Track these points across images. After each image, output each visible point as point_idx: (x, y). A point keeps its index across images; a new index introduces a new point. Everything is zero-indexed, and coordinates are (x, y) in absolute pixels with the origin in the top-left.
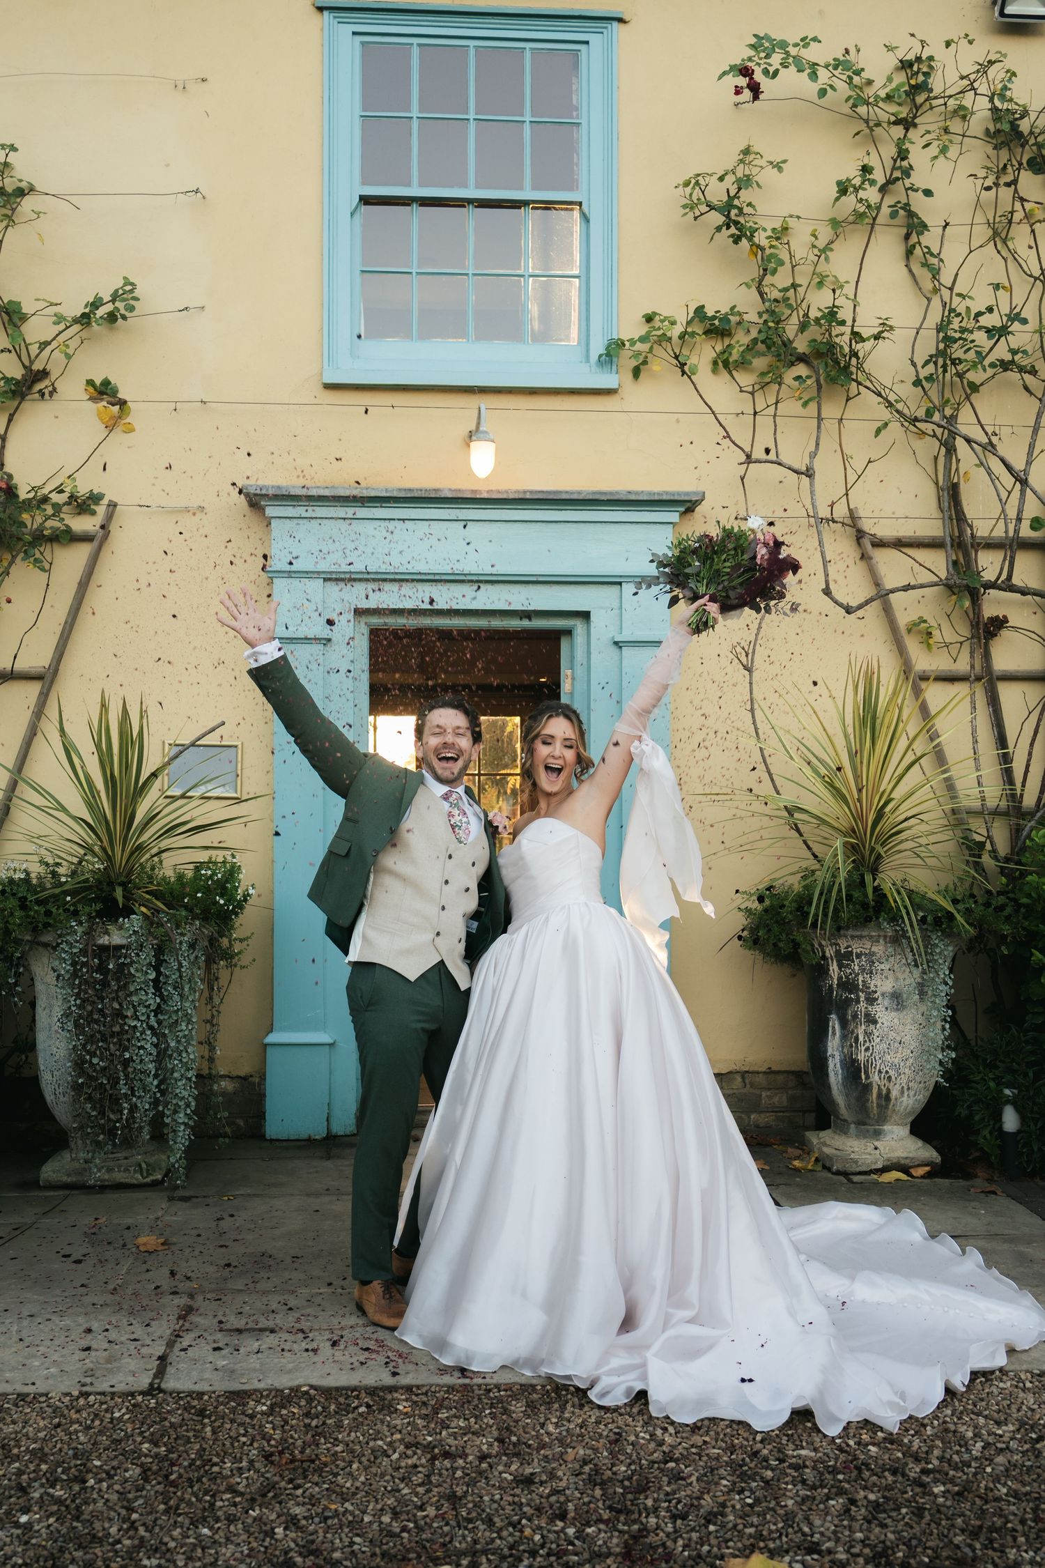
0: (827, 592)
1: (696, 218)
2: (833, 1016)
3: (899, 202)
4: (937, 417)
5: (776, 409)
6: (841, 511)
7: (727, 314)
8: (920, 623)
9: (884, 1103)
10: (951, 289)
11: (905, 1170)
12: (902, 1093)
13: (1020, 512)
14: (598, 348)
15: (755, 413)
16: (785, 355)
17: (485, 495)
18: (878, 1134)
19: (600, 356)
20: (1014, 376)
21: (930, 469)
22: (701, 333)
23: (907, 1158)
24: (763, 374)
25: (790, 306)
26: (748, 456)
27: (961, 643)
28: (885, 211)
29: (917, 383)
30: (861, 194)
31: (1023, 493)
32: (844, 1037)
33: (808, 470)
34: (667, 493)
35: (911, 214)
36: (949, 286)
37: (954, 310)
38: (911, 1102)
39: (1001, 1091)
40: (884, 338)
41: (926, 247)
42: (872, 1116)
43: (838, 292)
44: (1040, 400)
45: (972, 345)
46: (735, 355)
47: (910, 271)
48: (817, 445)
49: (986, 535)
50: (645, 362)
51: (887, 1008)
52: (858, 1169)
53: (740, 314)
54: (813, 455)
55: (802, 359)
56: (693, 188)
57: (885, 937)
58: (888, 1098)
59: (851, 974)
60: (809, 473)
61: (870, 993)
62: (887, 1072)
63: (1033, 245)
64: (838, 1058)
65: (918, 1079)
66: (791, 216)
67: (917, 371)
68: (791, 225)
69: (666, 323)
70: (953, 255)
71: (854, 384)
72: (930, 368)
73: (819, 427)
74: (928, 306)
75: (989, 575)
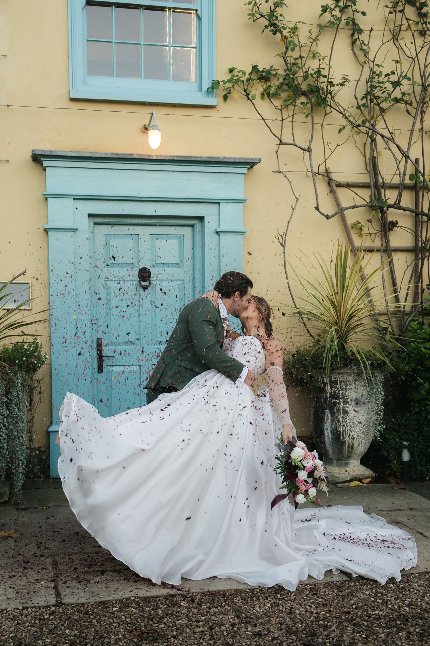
0: (317, 208)
1: (254, 21)
2: (327, 410)
3: (349, 18)
4: (367, 124)
5: (293, 118)
6: (322, 169)
7: (269, 70)
8: (357, 224)
9: (350, 450)
10: (373, 62)
11: (360, 480)
12: (359, 445)
13: (405, 171)
14: (206, 84)
15: (283, 120)
16: (297, 92)
17: (154, 158)
18: (346, 464)
19: (208, 89)
20: (402, 106)
21: (362, 150)
22: (256, 78)
23: (360, 475)
24: (285, 101)
25: (298, 67)
26: (281, 141)
27: (376, 234)
28: (343, 22)
29: (358, 107)
30: (334, 13)
31: (406, 162)
32: (332, 420)
33: (308, 149)
34: (243, 158)
35: (354, 24)
36: (372, 60)
37: (375, 72)
38: (362, 449)
39: (402, 443)
40: (344, 85)
41: (362, 40)
42: (344, 456)
43: (322, 61)
44: (414, 118)
45: (385, 90)
46: (273, 90)
47: (354, 52)
48: (312, 136)
49: (389, 182)
50: (230, 93)
51: (353, 406)
52: (339, 481)
53: (275, 70)
54: (310, 142)
55: (304, 94)
56: (254, 5)
57: (354, 373)
58: (352, 448)
59: (336, 391)
60: (309, 150)
61: (345, 399)
62: (353, 436)
63: (413, 42)
64: (329, 430)
65: (366, 438)
66: (300, 22)
67: (358, 102)
68: (298, 26)
69: (241, 73)
70: (374, 45)
71: (329, 107)
72: (364, 101)
73: (313, 128)
74: (362, 70)
75: (391, 202)
